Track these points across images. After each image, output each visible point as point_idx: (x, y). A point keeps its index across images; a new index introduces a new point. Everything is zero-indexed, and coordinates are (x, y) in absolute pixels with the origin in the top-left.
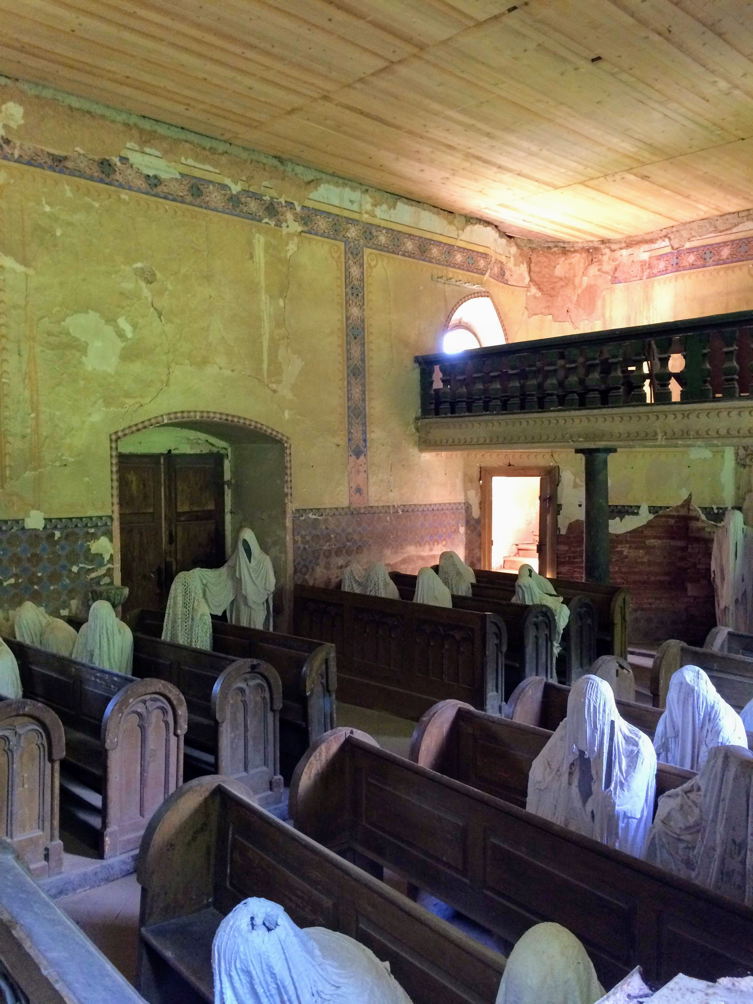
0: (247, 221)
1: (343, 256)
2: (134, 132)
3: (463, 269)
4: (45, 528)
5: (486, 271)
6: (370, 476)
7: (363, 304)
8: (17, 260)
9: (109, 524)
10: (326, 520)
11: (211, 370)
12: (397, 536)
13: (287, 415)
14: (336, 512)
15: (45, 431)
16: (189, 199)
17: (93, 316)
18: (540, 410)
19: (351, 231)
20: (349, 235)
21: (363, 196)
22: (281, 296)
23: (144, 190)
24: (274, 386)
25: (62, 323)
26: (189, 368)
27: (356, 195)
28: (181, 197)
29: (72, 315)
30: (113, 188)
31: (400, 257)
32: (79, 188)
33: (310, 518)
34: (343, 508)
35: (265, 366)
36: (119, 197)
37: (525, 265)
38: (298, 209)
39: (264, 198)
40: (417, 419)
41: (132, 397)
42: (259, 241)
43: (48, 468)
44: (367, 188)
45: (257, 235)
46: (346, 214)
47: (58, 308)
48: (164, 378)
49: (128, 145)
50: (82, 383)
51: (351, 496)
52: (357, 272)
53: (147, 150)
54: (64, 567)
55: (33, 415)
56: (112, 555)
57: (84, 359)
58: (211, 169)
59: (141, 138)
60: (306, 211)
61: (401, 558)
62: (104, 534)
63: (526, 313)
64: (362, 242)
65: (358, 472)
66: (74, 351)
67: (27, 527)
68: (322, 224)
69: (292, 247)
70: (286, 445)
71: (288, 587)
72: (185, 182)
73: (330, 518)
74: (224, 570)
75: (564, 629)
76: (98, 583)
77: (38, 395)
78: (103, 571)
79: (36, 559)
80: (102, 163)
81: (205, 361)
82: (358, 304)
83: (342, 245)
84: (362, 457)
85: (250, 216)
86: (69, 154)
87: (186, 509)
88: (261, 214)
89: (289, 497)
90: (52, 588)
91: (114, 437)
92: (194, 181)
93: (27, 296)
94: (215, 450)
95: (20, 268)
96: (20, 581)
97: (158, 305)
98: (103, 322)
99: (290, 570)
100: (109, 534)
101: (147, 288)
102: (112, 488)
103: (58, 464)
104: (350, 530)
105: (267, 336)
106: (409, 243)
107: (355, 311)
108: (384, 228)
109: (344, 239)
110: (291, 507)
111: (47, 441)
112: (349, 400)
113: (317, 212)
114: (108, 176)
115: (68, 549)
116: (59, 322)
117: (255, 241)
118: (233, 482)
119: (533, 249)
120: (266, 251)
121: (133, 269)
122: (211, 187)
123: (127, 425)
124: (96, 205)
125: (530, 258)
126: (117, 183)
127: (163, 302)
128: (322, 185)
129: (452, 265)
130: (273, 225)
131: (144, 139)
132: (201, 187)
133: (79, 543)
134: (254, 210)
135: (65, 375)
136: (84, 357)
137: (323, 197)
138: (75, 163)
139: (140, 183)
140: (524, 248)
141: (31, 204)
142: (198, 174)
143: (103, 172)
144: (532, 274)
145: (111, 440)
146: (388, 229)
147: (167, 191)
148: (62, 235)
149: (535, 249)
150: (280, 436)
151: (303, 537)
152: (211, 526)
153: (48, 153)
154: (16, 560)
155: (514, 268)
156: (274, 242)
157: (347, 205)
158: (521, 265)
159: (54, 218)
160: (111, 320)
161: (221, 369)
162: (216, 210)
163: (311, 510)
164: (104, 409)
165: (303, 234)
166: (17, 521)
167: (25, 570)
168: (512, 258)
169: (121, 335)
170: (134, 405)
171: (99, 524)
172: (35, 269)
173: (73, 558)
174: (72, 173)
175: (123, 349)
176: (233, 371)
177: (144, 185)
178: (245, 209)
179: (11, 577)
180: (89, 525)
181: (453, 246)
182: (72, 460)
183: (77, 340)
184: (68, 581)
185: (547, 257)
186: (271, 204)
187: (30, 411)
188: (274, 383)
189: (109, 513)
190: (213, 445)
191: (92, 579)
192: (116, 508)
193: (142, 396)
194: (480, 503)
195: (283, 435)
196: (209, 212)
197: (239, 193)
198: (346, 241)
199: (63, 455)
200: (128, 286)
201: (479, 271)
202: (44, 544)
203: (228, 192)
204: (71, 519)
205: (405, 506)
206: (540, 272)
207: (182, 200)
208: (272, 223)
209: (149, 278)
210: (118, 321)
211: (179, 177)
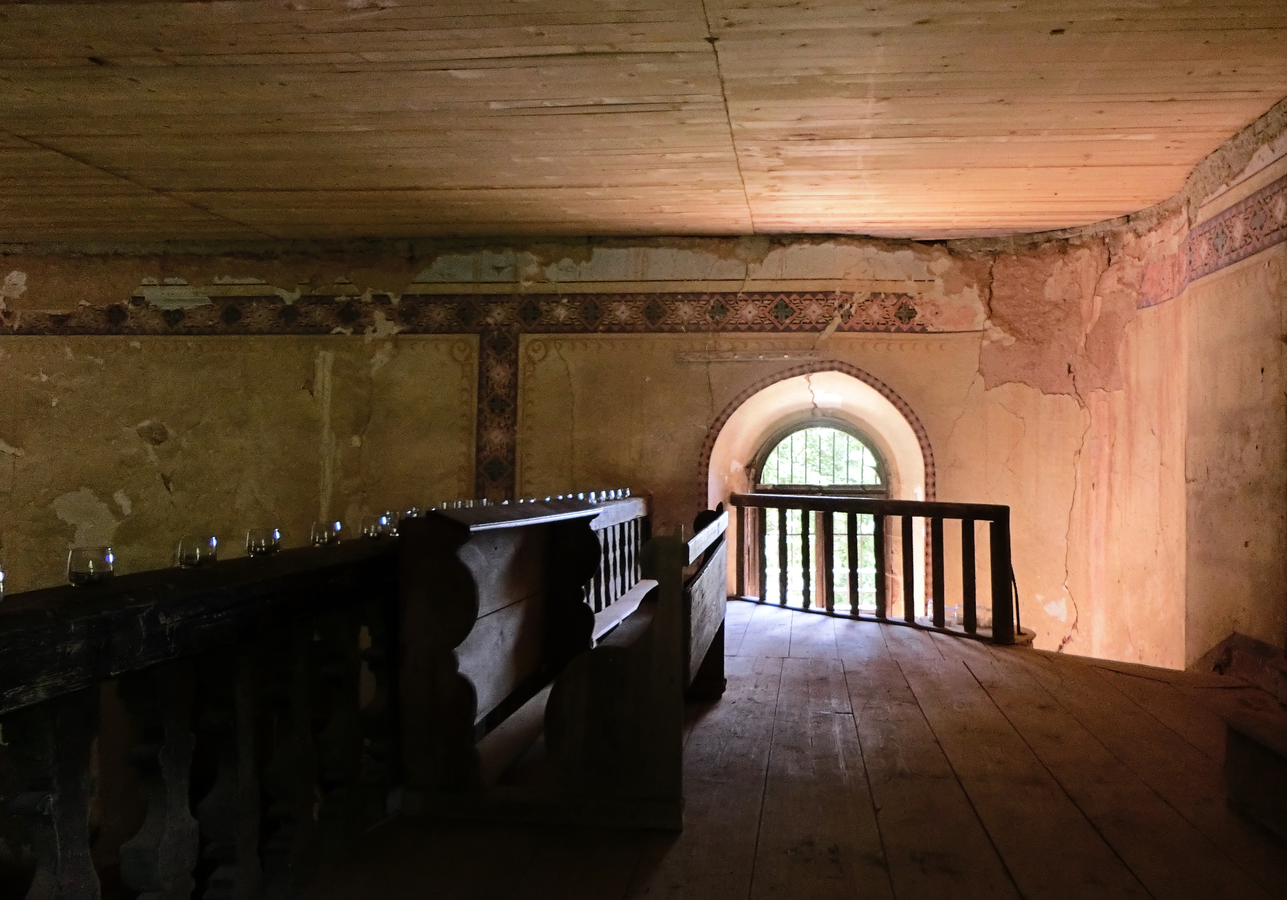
0: (307, 337)
1: (475, 355)
2: (155, 262)
3: (760, 330)
5: (827, 323)
7: (514, 423)
8: (7, 442)
16: (221, 327)
17: (85, 493)
19: (495, 314)
20: (490, 320)
21: (520, 255)
22: (355, 432)
23: (161, 331)
25: (50, 506)
27: (505, 257)
28: (210, 326)
29: (61, 495)
30: (122, 337)
31: (599, 335)
32: (81, 347)
36: (129, 346)
37: (977, 288)
38: (395, 301)
39: (338, 300)
42: (324, 361)
45: (322, 353)
46: (486, 289)
47: (46, 490)
49: (145, 281)
52: (503, 374)
53: (167, 280)
57: (70, 545)
58: (258, 281)
59: (163, 268)
60: (409, 301)
63: (980, 379)
64: (516, 325)
66: (59, 537)
68: (438, 314)
69: (380, 358)
72: (216, 307)
80: (111, 311)
82: (503, 424)
83: (474, 339)
85: (312, 330)
86: (73, 310)
88: (328, 323)
92: (231, 302)
93: (14, 480)
95: (8, 449)
97: (166, 470)
98: (97, 498)
101: (154, 450)
105: (329, 491)
106: (623, 308)
107: (497, 437)
108: (564, 295)
109: (479, 328)
113: (428, 299)
114: (117, 324)
116: (45, 505)
117: (318, 361)
119: (995, 255)
120: (335, 371)
121: (138, 430)
122: (255, 304)
126: (127, 330)
127: (174, 465)
128: (439, 258)
129: (731, 327)
130: (349, 334)
131: (166, 267)
132: (240, 308)
134: (319, 319)
136: (70, 543)
137: (442, 275)
138: (80, 319)
139: (157, 323)
141: (27, 377)
142: (237, 291)
143: (111, 321)
144: (993, 303)
146: (572, 297)
147: (190, 324)
148: (58, 404)
153: (50, 316)
156: (346, 356)
157: (489, 275)
158: (966, 289)
159: (50, 387)
160: (105, 496)
162: (260, 332)
165: (401, 336)
168: (939, 282)
169: (116, 511)
172: (25, 448)
174: (75, 332)
175: (119, 529)
177: (161, 324)
178: (305, 322)
181: (735, 294)
183: (64, 523)
185: (1027, 265)
186: (348, 305)
196: (250, 337)
197: (296, 302)
198: (484, 330)
200: (130, 451)
201: (808, 327)
203: (279, 305)
206: (1011, 298)
207: (212, 331)
208: (348, 332)
209: (158, 438)
210: (115, 495)
211: (209, 302)
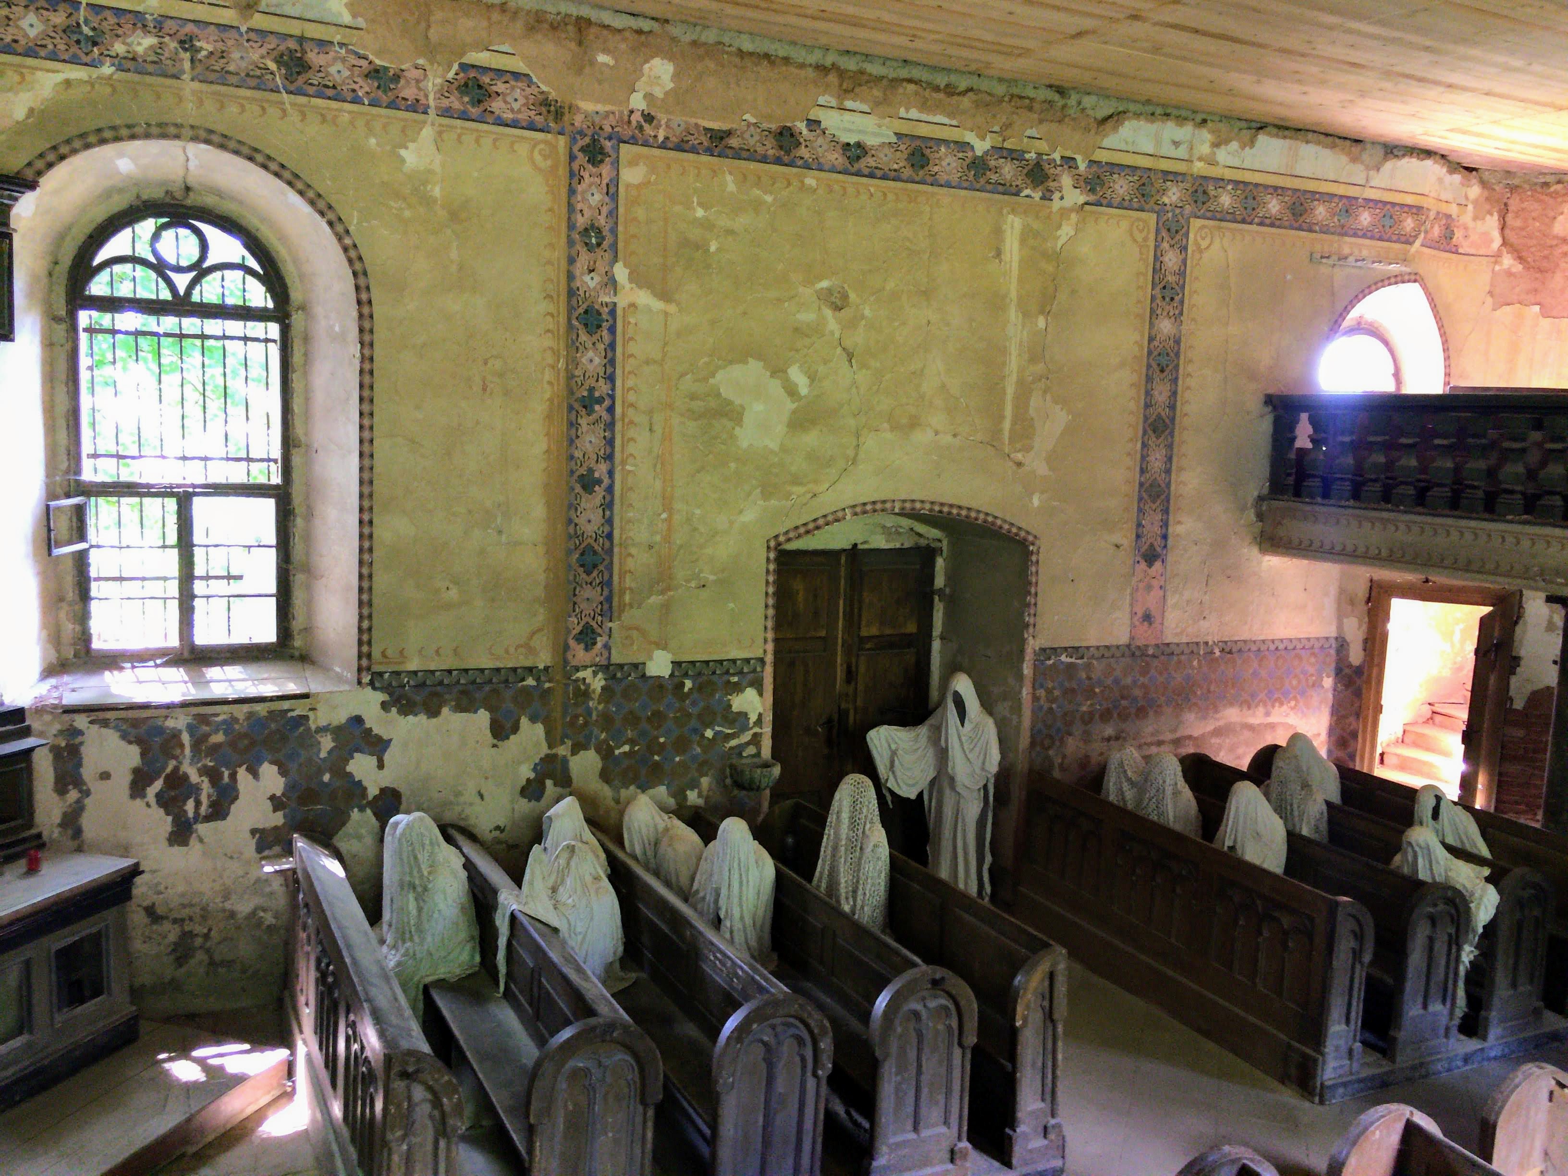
0: (997, 196)
1: (1152, 237)
2: (832, 78)
3: (1372, 238)
4: (672, 675)
5: (1416, 237)
6: (1169, 594)
7: (1181, 313)
8: (655, 294)
9: (759, 669)
10: (1088, 666)
11: (922, 437)
12: (1209, 691)
13: (1036, 501)
14: (1107, 652)
15: (679, 539)
16: (907, 172)
17: (754, 366)
18: (1487, 516)
19: (1170, 193)
20: (1166, 200)
21: (1196, 132)
22: (1041, 312)
23: (840, 168)
24: (1019, 456)
25: (711, 381)
26: (889, 435)
27: (1185, 132)
28: (895, 170)
29: (725, 367)
30: (795, 170)
31: (1254, 227)
32: (745, 177)
33: (1062, 663)
34: (1118, 647)
35: (1007, 425)
36: (803, 182)
37: (1496, 216)
38: (1082, 166)
39: (1027, 156)
40: (1261, 499)
41: (801, 484)
42: (1012, 227)
43: (680, 591)
44: (1204, 116)
45: (1011, 217)
46: (1164, 165)
47: (706, 359)
48: (851, 453)
49: (821, 100)
50: (733, 465)
51: (1133, 626)
52: (1174, 260)
53: (849, 104)
54: (695, 731)
55: (664, 516)
56: (760, 715)
57: (738, 431)
58: (946, 121)
59: (841, 85)
60: (1095, 168)
61: (1212, 727)
62: (751, 684)
63: (1489, 300)
64: (1188, 209)
65: (1149, 587)
66: (725, 421)
67: (648, 674)
68: (1121, 187)
69: (1066, 231)
70: (1031, 548)
71: (1019, 767)
72: (902, 147)
73: (1095, 662)
74: (923, 731)
75: (1484, 927)
76: (740, 754)
77: (673, 487)
78: (746, 737)
79: (658, 717)
80: (781, 134)
81: (914, 423)
82: (1171, 314)
83: (1152, 218)
84: (1158, 564)
85: (1000, 188)
86: (734, 126)
87: (874, 631)
88: (1019, 182)
89: (1031, 629)
90: (677, 759)
91: (772, 544)
92: (918, 143)
93: (666, 344)
94: (923, 542)
95: (657, 305)
96: (637, 748)
97: (848, 343)
98: (768, 374)
99: (1024, 741)
100: (758, 685)
101: (835, 318)
102: (766, 617)
103: (693, 584)
104: (1129, 681)
105: (1014, 377)
106: (1274, 202)
107: (1166, 326)
108: (1230, 181)
109: (1157, 208)
110: (1032, 645)
111: (682, 551)
112: (1142, 471)
113: (1114, 167)
114: (788, 153)
115: (702, 704)
116: (705, 379)
117: (1006, 227)
118: (947, 590)
119: (1513, 189)
120: (1023, 241)
121: (816, 292)
122: (943, 149)
123: (792, 526)
124: (769, 198)
125: (1506, 204)
126: (800, 163)
127: (858, 338)
128: (1127, 123)
129: (1351, 232)
130: (1037, 199)
131: (845, 86)
132: (927, 152)
133: (717, 696)
134: (1008, 177)
135: (711, 456)
136: (737, 429)
137: (1127, 143)
138: (743, 139)
139: (835, 158)
140: (1496, 188)
141: (678, 208)
142: (923, 130)
143: (781, 147)
144: (1507, 231)
145: (768, 547)
146: (1237, 183)
147: (874, 164)
148: (719, 250)
149: (1517, 187)
150: (1023, 534)
151: (1049, 691)
152: (910, 656)
153: (705, 129)
154: (633, 719)
155: (1471, 224)
156: (1036, 225)
157: (1167, 150)
158: (1488, 217)
159: (707, 225)
160: (778, 371)
161: (937, 433)
162: (948, 185)
163: (1066, 649)
164: (761, 502)
165: (1087, 207)
166: (636, 666)
167: (643, 734)
168: (1470, 207)
169: (792, 391)
170: (804, 494)
171: (746, 670)
172: (678, 304)
173: (707, 718)
174: (738, 154)
175: (794, 412)
176: (955, 436)
177: (840, 160)
178: (994, 177)
179: (624, 744)
180: (731, 671)
181: (1356, 199)
182: (712, 578)
183: (729, 403)
184: (699, 750)
185: (1541, 201)
186: (1038, 165)
187: (661, 508)
188: (1019, 451)
189: (760, 654)
190: (920, 535)
191: (731, 748)
192: (770, 647)
193: (816, 482)
194: (1366, 641)
195: (1028, 533)
196: (936, 189)
197: (986, 153)
198: (1161, 210)
199: (701, 571)
200: (807, 317)
201: (1403, 239)
202: (669, 698)
203: (970, 154)
204: (707, 662)
205: (1226, 642)
206: (1522, 229)
207: (895, 176)
208: (1037, 195)
209: (839, 303)
210: (789, 371)
211: (894, 139)
